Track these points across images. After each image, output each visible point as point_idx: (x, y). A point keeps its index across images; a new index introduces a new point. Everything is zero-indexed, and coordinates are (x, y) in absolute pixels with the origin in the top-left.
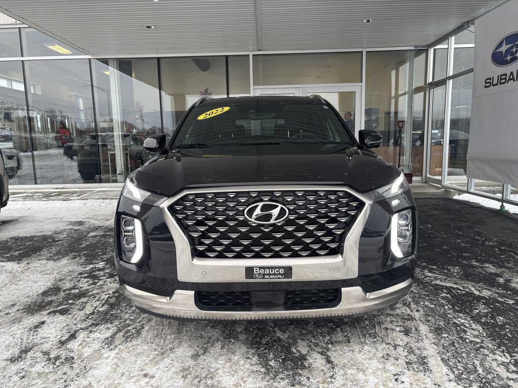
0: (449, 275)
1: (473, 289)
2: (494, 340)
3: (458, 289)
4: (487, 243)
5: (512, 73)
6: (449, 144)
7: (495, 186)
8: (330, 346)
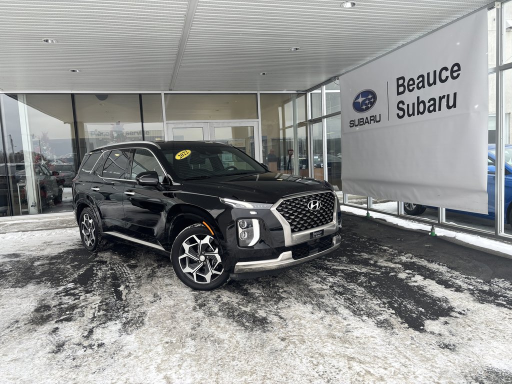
0: (341, 262)
1: (356, 269)
2: (372, 294)
3: (347, 270)
4: (361, 240)
5: (367, 118)
6: (328, 167)
7: (361, 198)
8: (279, 310)
